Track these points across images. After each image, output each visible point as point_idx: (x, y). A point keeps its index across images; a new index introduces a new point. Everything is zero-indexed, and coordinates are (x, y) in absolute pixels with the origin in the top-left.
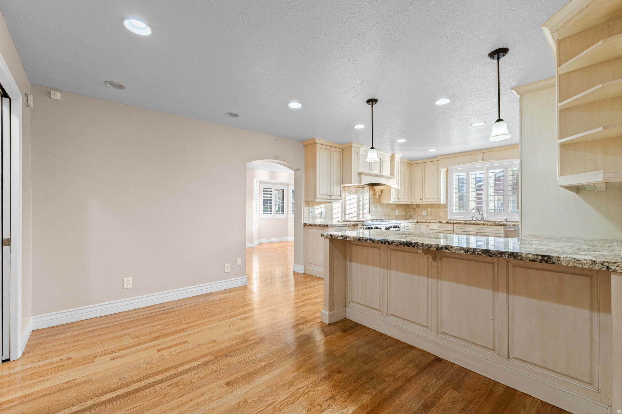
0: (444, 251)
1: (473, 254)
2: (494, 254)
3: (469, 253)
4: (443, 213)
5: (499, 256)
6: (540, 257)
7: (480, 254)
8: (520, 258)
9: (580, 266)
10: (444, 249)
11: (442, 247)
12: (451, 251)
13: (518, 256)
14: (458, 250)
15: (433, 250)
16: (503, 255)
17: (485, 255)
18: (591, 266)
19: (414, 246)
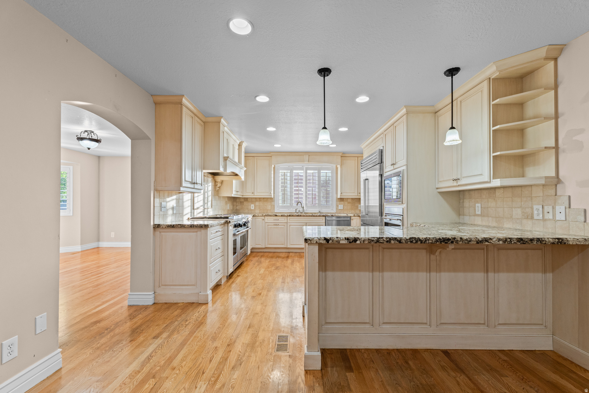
0: (484, 243)
1: (510, 243)
2: (527, 242)
3: (506, 243)
4: (270, 206)
5: (530, 242)
6: (557, 240)
7: (516, 243)
8: (544, 242)
9: (579, 243)
10: (484, 242)
11: (482, 240)
12: (491, 243)
13: (543, 241)
14: (497, 241)
15: (473, 244)
16: (533, 242)
17: (519, 243)
18: (585, 243)
19: (452, 242)
